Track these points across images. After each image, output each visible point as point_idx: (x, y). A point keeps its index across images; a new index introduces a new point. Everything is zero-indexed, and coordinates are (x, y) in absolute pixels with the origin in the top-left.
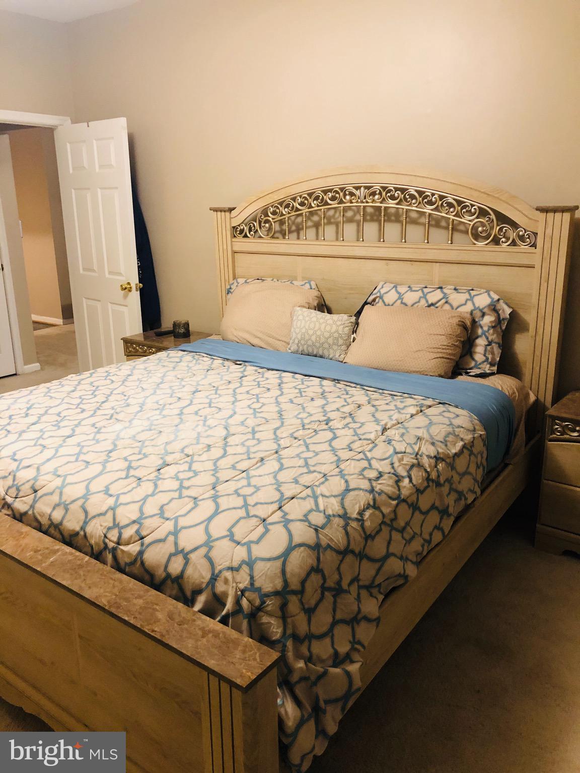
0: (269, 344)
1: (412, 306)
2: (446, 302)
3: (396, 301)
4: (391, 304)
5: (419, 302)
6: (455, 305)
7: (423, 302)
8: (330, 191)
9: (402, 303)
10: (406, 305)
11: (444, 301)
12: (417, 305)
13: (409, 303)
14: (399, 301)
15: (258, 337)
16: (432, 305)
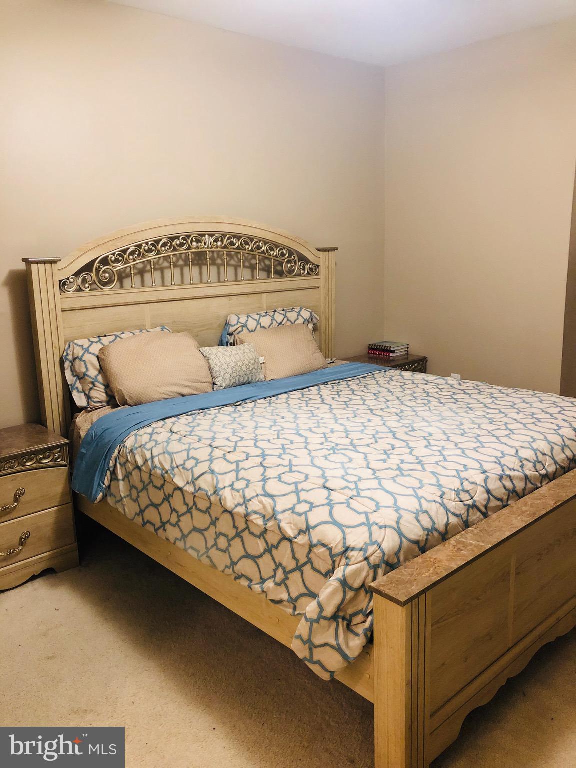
0: (197, 389)
1: (269, 328)
2: (288, 320)
3: (257, 326)
4: (254, 329)
5: (272, 324)
6: (293, 321)
7: (275, 323)
8: (178, 238)
9: (261, 327)
10: (265, 328)
11: (286, 319)
12: (272, 326)
13: (267, 326)
14: (259, 326)
15: (187, 386)
16: (281, 324)
